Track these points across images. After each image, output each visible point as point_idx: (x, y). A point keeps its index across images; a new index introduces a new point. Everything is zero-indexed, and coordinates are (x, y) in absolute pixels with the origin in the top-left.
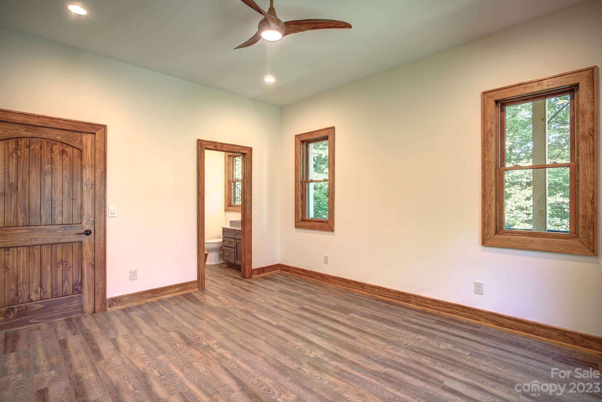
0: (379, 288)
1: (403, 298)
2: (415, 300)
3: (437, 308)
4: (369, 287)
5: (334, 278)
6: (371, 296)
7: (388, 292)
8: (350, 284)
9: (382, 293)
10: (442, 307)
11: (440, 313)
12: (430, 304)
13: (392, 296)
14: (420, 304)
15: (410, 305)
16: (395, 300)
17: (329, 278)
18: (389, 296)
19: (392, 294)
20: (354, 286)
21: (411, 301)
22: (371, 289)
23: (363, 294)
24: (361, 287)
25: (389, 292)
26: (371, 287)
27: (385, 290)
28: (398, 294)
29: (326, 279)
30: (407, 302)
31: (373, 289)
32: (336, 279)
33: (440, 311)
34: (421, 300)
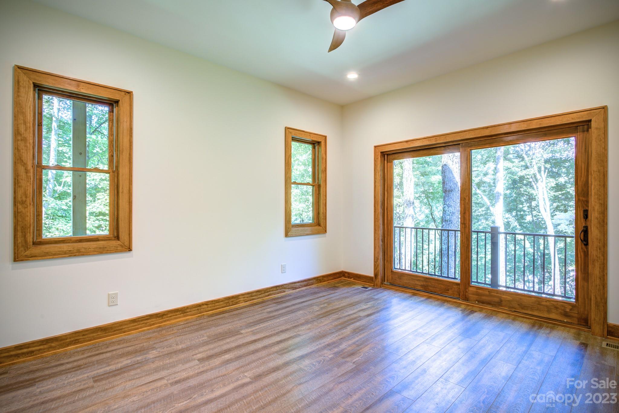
0: (207, 303)
1: (233, 301)
2: (244, 298)
3: (260, 296)
4: (194, 308)
5: (134, 321)
6: (199, 316)
7: (217, 302)
8: (164, 317)
9: (210, 307)
10: (264, 293)
11: (263, 300)
12: (255, 296)
13: (221, 305)
14: (247, 300)
15: (239, 306)
16: (225, 308)
17: (121, 326)
18: (218, 307)
19: (221, 303)
20: (171, 316)
21: (240, 301)
22: (196, 309)
23: (187, 320)
24: (182, 313)
25: (219, 302)
26: (196, 307)
27: (214, 302)
28: (228, 300)
29: (115, 331)
30: (237, 303)
31: (199, 308)
32: (139, 321)
33: (262, 297)
34: (248, 296)
